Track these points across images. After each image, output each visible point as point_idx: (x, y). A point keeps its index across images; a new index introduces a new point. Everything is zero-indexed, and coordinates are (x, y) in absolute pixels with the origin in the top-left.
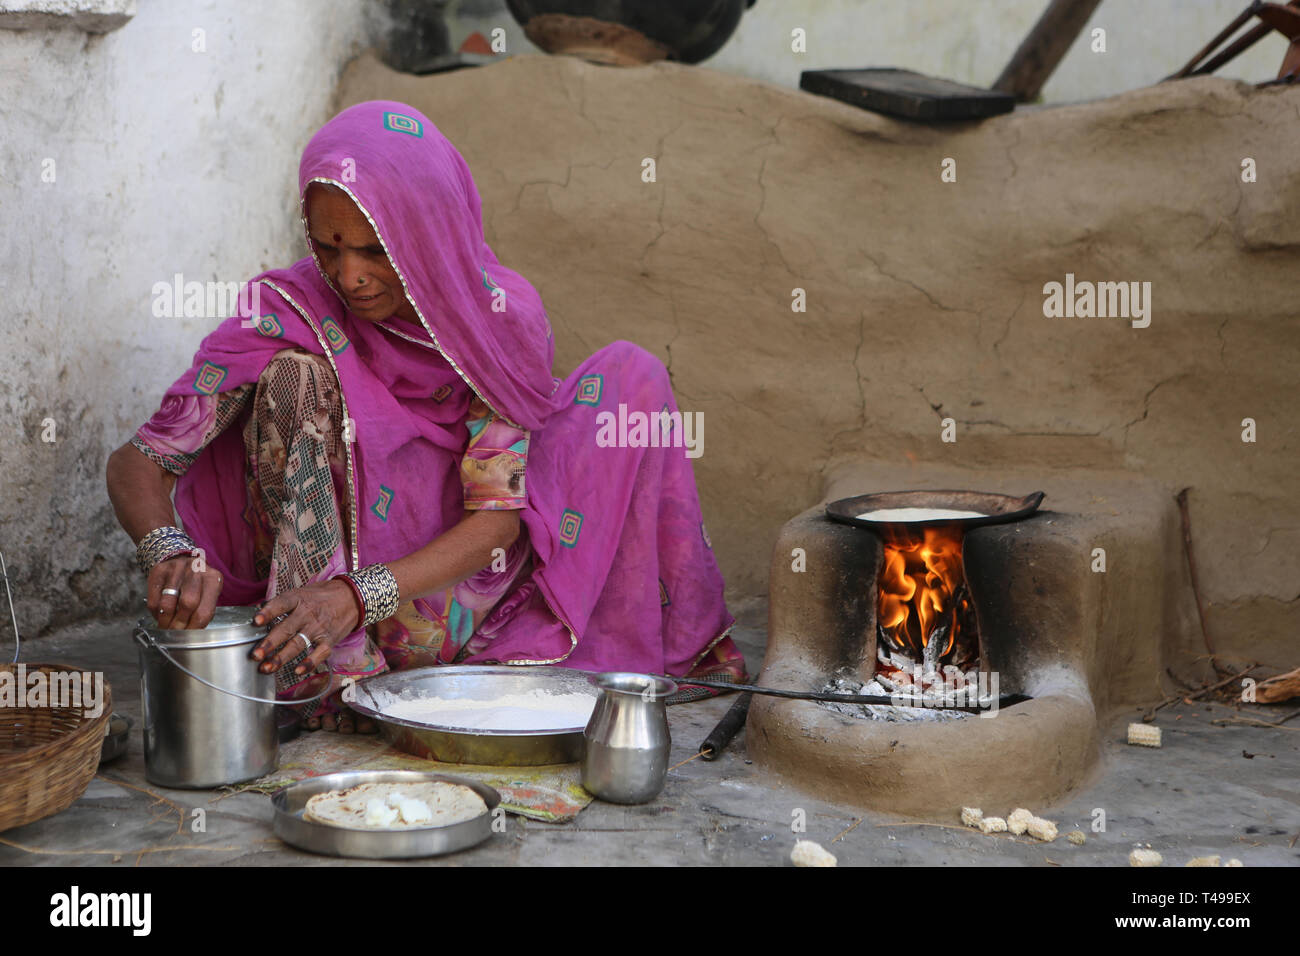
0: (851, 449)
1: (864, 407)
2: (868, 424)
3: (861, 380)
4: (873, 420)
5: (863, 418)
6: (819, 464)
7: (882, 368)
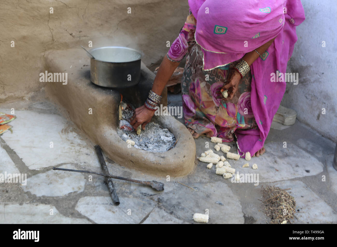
0: (51, 48)
1: (53, 37)
2: (54, 41)
3: (51, 29)
4: (56, 40)
5: (53, 40)
6: (43, 54)
7: (55, 25)
